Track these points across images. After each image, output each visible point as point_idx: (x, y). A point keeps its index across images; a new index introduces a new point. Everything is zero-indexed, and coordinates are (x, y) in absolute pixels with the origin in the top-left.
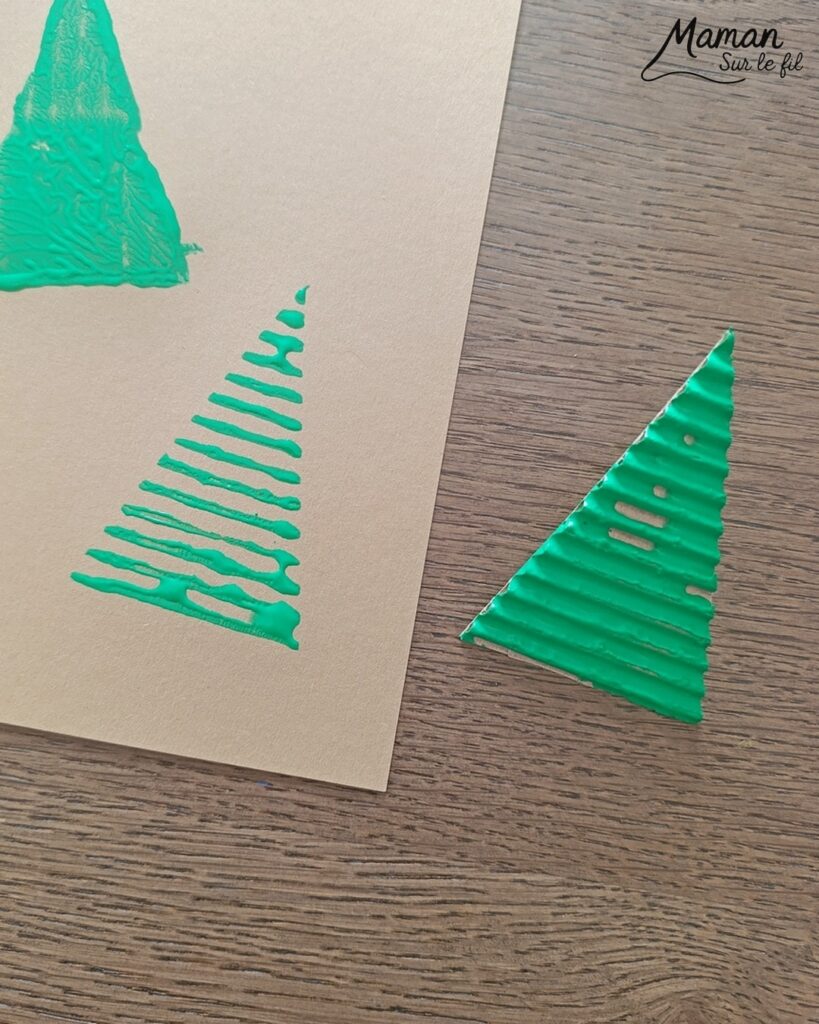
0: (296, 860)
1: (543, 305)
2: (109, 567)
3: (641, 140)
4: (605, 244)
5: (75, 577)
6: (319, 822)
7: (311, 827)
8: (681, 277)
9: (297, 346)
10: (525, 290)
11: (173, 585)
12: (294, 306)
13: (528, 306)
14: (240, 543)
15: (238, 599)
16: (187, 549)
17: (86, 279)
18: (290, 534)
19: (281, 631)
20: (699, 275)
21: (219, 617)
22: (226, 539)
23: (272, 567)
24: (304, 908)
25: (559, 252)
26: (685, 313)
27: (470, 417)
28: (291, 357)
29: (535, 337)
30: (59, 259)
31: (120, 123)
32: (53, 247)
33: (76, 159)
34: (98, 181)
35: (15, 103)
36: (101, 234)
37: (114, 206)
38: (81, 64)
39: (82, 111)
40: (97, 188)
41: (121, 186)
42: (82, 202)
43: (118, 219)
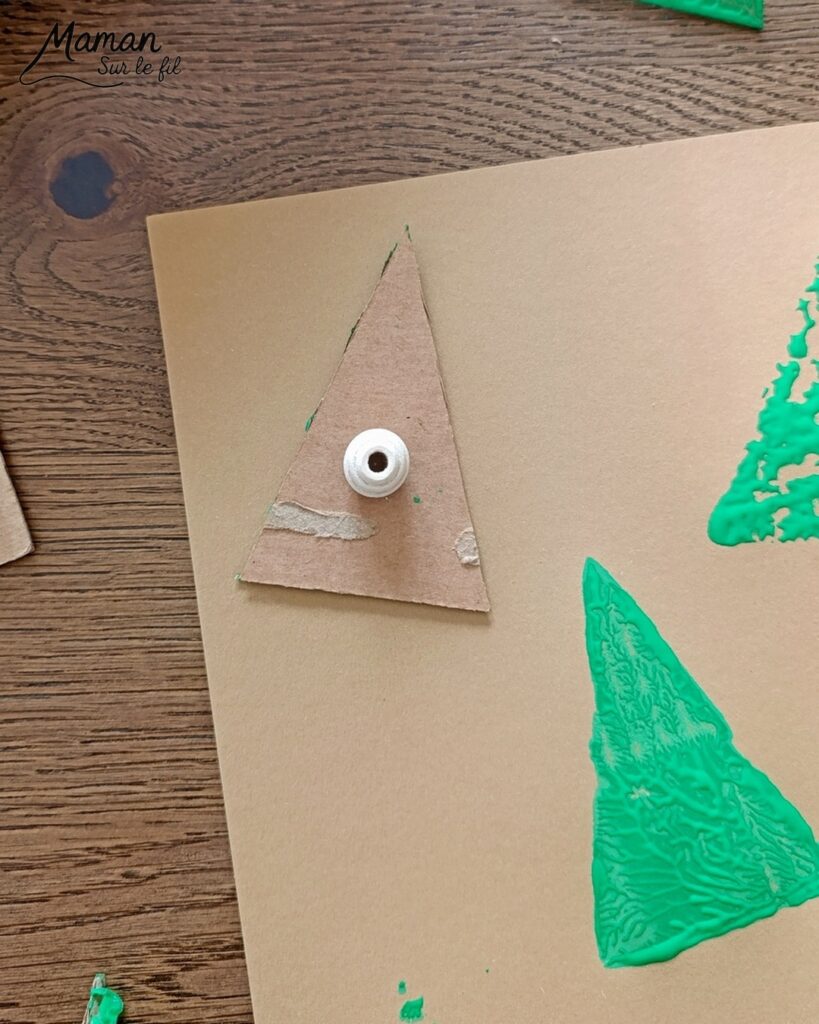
30: (706, 909)
31: (710, 737)
32: (694, 898)
33: (683, 797)
34: (714, 813)
35: (589, 752)
36: (739, 868)
37: (741, 832)
38: (644, 686)
39: (667, 739)
40: (716, 820)
41: (739, 807)
42: (706, 841)
43: (750, 844)
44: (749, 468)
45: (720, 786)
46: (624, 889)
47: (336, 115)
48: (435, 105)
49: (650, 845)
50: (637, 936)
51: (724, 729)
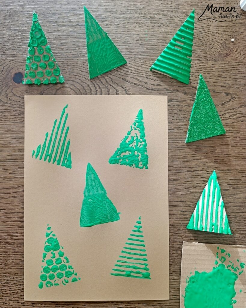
0: (174, 280)
1: (200, 180)
2: (116, 271)
3: (212, 148)
4: (209, 168)
5: (112, 274)
6: (177, 274)
7: (176, 275)
8: (223, 172)
9: (141, 227)
10: (196, 178)
11: (128, 273)
12: (139, 220)
13: (197, 181)
14: (138, 263)
15: (139, 273)
16: (129, 266)
17: (103, 223)
18: (146, 260)
19: (147, 277)
20: (226, 171)
21: (136, 276)
22: (135, 263)
23: (144, 267)
24: (177, 288)
25: (201, 171)
26: (224, 178)
27: (191, 202)
28: (140, 229)
29: (199, 186)
30: (97, 220)
31: (103, 194)
32: (96, 218)
33: (97, 202)
34: (101, 205)
35: (83, 193)
36: (104, 214)
37: (105, 209)
38: (94, 184)
39: (96, 192)
40: (102, 206)
41: (105, 205)
42: (99, 209)
43: (107, 211)
44: (117, 152)
45: (103, 201)
46: (85, 215)
47: (61, 67)
48: (78, 66)
49: (90, 208)
50: (86, 222)
51: (105, 192)
